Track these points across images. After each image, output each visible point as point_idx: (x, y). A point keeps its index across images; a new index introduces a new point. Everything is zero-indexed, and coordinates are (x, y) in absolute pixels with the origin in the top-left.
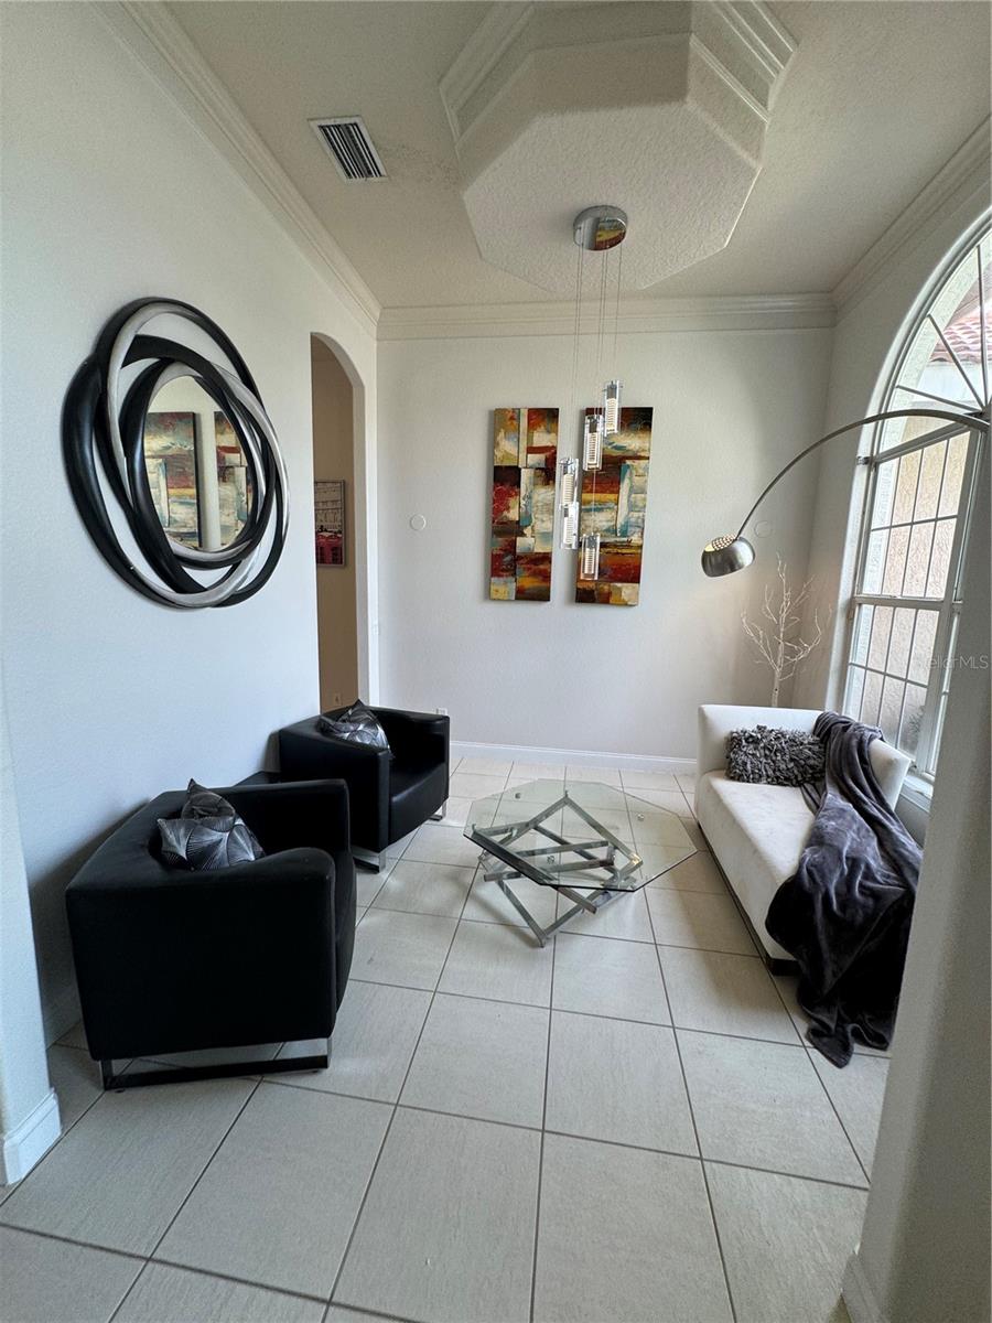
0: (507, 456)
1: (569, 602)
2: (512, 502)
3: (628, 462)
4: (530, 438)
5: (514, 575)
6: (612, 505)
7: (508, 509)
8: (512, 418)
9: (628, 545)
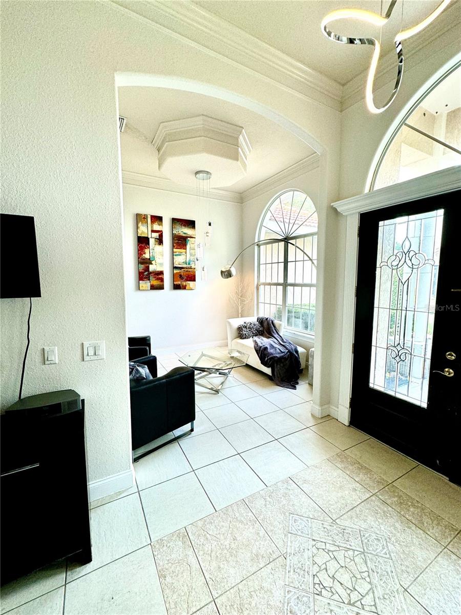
0: (143, 232)
1: (170, 289)
2: (147, 251)
3: (189, 239)
4: (152, 227)
5: (149, 280)
6: (184, 253)
7: (145, 253)
8: (144, 218)
9: (191, 268)
